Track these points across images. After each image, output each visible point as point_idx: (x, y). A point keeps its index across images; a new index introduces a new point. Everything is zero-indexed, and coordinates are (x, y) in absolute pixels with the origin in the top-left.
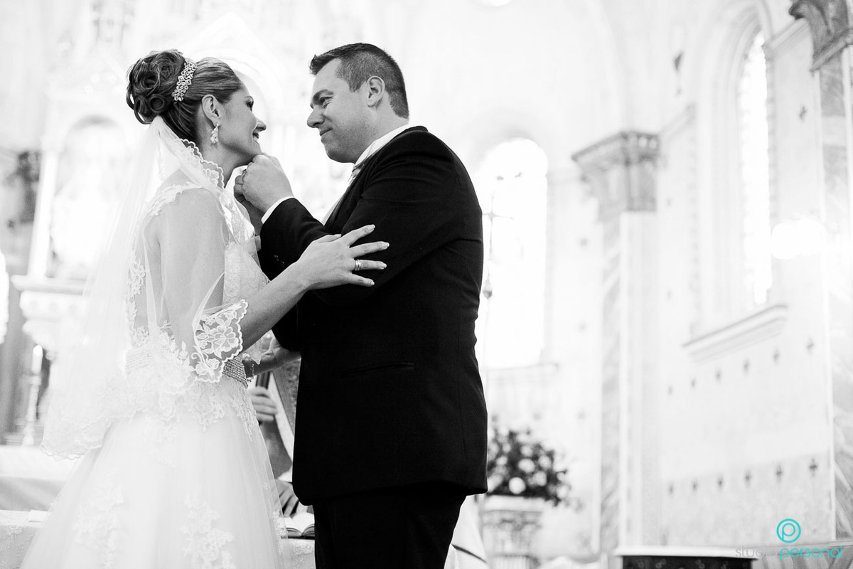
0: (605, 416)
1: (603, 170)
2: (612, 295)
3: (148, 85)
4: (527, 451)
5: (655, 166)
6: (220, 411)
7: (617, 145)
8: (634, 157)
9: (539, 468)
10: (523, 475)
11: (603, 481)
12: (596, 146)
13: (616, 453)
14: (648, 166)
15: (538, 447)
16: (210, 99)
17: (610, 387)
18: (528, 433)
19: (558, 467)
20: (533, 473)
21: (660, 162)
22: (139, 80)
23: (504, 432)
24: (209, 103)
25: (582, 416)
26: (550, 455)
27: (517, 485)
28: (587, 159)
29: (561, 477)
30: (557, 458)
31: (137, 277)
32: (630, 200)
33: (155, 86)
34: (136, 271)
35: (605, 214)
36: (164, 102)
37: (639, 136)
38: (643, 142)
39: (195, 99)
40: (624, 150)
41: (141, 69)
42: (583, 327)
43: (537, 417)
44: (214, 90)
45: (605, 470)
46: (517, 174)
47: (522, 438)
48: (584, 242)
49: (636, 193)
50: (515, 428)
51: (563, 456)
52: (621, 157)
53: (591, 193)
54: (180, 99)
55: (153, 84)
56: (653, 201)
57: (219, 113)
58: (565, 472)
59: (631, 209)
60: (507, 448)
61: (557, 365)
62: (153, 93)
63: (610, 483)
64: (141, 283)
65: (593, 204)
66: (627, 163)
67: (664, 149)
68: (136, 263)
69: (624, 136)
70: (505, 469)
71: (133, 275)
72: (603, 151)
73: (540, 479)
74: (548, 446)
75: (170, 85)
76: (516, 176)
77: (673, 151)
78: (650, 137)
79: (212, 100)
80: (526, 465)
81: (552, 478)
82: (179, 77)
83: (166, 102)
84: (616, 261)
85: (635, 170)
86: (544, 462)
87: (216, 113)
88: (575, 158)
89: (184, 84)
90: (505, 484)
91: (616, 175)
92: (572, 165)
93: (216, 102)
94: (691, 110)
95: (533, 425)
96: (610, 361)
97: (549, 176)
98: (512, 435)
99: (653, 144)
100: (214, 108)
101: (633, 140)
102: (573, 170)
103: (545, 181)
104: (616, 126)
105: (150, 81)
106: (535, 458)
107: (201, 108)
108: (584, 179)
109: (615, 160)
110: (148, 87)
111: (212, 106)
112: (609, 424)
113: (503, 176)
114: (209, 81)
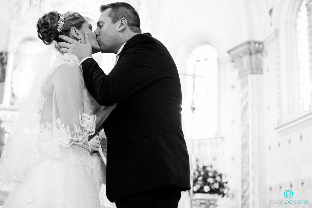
0: (243, 159)
1: (241, 57)
2: (245, 109)
3: (46, 28)
4: (210, 174)
5: (262, 55)
6: (75, 162)
7: (246, 47)
8: (253, 52)
9: (216, 181)
10: (209, 184)
11: (242, 186)
12: (237, 47)
13: (248, 174)
14: (259, 55)
15: (215, 172)
16: (74, 29)
17: (245, 147)
18: (211, 167)
19: (224, 181)
20: (213, 183)
21: (264, 54)
22: (42, 27)
23: (201, 166)
24: (74, 31)
25: (233, 159)
26: (220, 176)
27: (206, 189)
28: (234, 52)
29: (225, 185)
30: (223, 177)
31: (42, 102)
32: (252, 69)
33: (49, 28)
34: (41, 99)
35: (241, 75)
36: (54, 33)
37: (255, 43)
38: (257, 45)
39: (67, 29)
40: (249, 49)
41: (41, 22)
42: (233, 122)
43: (215, 159)
44: (74, 24)
45: (243, 181)
46: (205, 59)
47: (208, 169)
48: (233, 87)
49: (254, 66)
50: (205, 164)
51: (226, 176)
52: (248, 52)
53: (236, 67)
54: (61, 31)
55: (48, 27)
56: (262, 69)
57: (79, 34)
58: (227, 183)
59: (252, 73)
60: (202, 173)
61: (223, 138)
62: (49, 31)
63: (245, 187)
64: (43, 105)
65: (237, 71)
66: (251, 54)
67: (265, 48)
68: (41, 95)
69: (249, 43)
70: (201, 182)
71: (40, 101)
72: (240, 49)
73: (216, 186)
74: (219, 172)
75: (55, 26)
76: (205, 60)
77: (269, 48)
78: (260, 43)
79: (75, 29)
80: (210, 180)
81: (221, 185)
82: (59, 22)
83: (55, 33)
84: (247, 94)
85: (254, 57)
86: (218, 179)
87: (77, 34)
88: (229, 52)
89: (61, 24)
90: (202, 188)
91: (246, 59)
92: (228, 55)
93: (76, 30)
94: (277, 31)
95: (213, 163)
96: (245, 136)
97: (218, 59)
98: (204, 168)
99: (261, 46)
100: (76, 32)
101: (253, 44)
102: (228, 57)
103: (216, 62)
104: (245, 39)
105: (46, 26)
106: (214, 177)
107: (70, 33)
108: (233, 61)
109: (246, 53)
110: (46, 29)
111: (75, 31)
112: (244, 162)
113: (199, 60)
114: (72, 21)
